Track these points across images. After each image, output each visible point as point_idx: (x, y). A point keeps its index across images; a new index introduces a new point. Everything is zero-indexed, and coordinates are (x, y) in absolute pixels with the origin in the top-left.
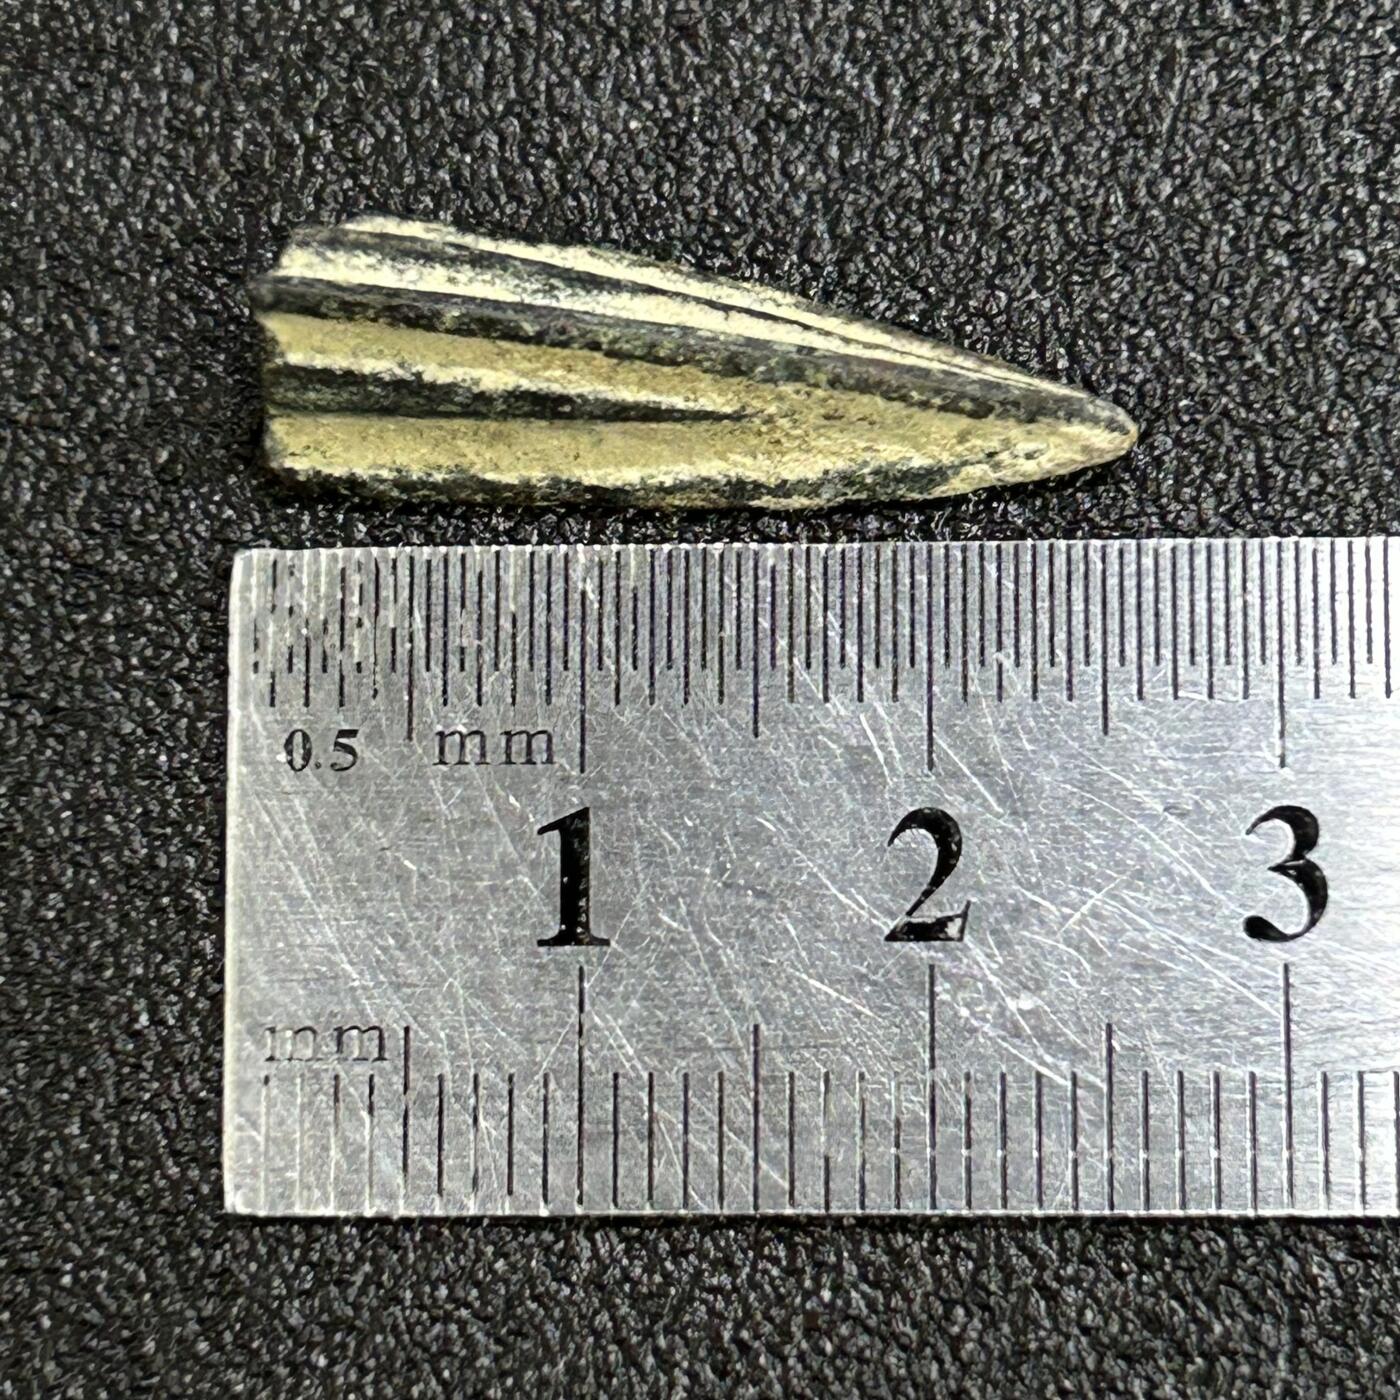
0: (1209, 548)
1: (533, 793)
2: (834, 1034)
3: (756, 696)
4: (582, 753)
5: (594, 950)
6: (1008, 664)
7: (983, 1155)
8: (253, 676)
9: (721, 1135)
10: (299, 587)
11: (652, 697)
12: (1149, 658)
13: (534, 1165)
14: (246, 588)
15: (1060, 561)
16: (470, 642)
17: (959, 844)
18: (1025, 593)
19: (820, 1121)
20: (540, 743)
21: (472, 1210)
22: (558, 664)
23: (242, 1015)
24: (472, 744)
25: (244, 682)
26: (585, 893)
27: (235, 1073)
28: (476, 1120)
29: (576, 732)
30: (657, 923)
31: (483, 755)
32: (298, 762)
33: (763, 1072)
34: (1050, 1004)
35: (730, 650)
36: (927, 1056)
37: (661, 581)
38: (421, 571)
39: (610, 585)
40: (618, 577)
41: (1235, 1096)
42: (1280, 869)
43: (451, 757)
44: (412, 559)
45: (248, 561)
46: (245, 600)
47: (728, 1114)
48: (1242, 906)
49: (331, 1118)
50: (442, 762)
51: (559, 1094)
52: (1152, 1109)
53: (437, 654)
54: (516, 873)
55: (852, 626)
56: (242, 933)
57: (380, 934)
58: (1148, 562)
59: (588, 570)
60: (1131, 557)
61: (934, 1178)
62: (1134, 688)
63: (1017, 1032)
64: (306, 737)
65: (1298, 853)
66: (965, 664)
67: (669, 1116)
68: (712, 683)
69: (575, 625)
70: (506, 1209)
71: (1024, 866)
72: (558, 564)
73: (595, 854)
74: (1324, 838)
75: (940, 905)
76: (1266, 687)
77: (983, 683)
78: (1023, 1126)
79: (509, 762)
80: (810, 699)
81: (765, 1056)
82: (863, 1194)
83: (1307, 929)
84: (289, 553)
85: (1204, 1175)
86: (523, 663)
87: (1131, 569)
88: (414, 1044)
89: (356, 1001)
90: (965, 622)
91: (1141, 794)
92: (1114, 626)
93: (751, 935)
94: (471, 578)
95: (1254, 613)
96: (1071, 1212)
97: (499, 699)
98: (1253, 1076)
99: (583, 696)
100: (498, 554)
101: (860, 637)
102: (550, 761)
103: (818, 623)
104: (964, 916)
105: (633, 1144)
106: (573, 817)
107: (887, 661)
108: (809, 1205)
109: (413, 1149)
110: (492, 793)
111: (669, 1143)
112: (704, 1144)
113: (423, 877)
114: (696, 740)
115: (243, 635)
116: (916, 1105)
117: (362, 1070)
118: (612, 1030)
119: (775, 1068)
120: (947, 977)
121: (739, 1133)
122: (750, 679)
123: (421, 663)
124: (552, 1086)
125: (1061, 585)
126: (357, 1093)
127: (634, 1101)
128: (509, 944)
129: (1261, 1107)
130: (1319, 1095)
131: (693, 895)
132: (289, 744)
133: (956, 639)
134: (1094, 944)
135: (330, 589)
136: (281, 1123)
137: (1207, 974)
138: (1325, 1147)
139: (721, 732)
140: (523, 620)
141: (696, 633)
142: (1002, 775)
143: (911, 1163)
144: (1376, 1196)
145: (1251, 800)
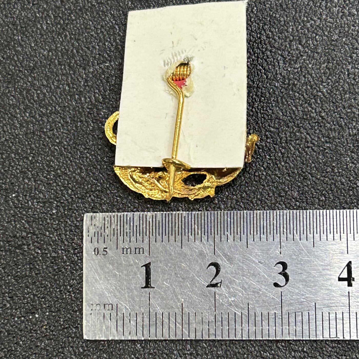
0: (266, 212)
1: (140, 259)
2: (196, 305)
3: (182, 240)
4: (149, 252)
5: (152, 289)
6: (229, 235)
7: (225, 328)
8: (88, 238)
9: (176, 324)
10: (97, 221)
11: (162, 241)
12: (255, 233)
13: (141, 330)
14: (87, 220)
15: (239, 215)
16: (128, 231)
17: (220, 269)
18: (232, 221)
19: (194, 321)
20: (141, 250)
21: (130, 338)
22: (144, 235)
23: (86, 302)
24: (129, 250)
25: (86, 239)
26: (150, 278)
27: (85, 312)
28: (130, 322)
29: (148, 248)
30: (164, 284)
31: (131, 252)
32: (96, 253)
33: (183, 312)
34: (237, 299)
35: (177, 232)
36: (214, 309)
37: (164, 219)
38: (119, 217)
39: (154, 220)
40: (156, 218)
41: (272, 317)
42: (280, 273)
43: (125, 252)
44: (117, 215)
45: (87, 216)
46: (86, 223)
47: (177, 320)
48: (274, 281)
49: (103, 321)
50: (123, 253)
51: (145, 316)
52: (256, 319)
53: (122, 233)
54: (137, 275)
55: (200, 228)
56: (86, 286)
57: (112, 286)
58: (255, 215)
59: (150, 217)
60: (252, 214)
61: (215, 332)
62: (253, 239)
63: (231, 305)
64: (98, 249)
65: (283, 270)
66: (221, 235)
67: (166, 320)
68: (174, 238)
69: (148, 227)
70: (136, 338)
71: (232, 273)
72: (144, 216)
73: (152, 271)
74: (288, 268)
75: (216, 280)
76: (277, 239)
77: (224, 238)
78: (232, 323)
79: (136, 253)
80: (192, 241)
81: (184, 309)
82: (202, 335)
83: (285, 285)
84: (94, 214)
85: (266, 332)
86: (138, 235)
87: (252, 216)
88: (118, 307)
89: (107, 299)
90: (221, 226)
91: (254, 259)
92: (249, 227)
93: (181, 286)
94: (128, 219)
95: (275, 225)
96: (241, 339)
97: (134, 241)
98: (275, 313)
99: (149, 241)
100: (133, 214)
102: (143, 253)
103: (193, 227)
104: (221, 282)
105: (159, 326)
106: (147, 264)
107: (206, 234)
108: (192, 337)
109: (118, 327)
110: (132, 259)
111: (166, 326)
112: (172, 326)
113: (120, 275)
114: (170, 249)
115: (86, 229)
116: (212, 318)
117: (109, 312)
118: (155, 304)
119: (185, 311)
120: (218, 294)
121: (179, 323)
122: (181, 237)
123: (119, 235)
124: (144, 314)
125: (239, 219)
126: (108, 317)
127: (160, 318)
128: (136, 288)
129: (277, 319)
130: (288, 316)
131: (170, 279)
132: (95, 250)
133: (219, 230)
134: (245, 287)
135: (102, 221)
136: (94, 322)
137: (266, 293)
138: (289, 326)
139: (175, 248)
140: (138, 226)
141: (170, 229)
142: (228, 256)
143: (211, 329)
144: (298, 336)
145: (275, 260)
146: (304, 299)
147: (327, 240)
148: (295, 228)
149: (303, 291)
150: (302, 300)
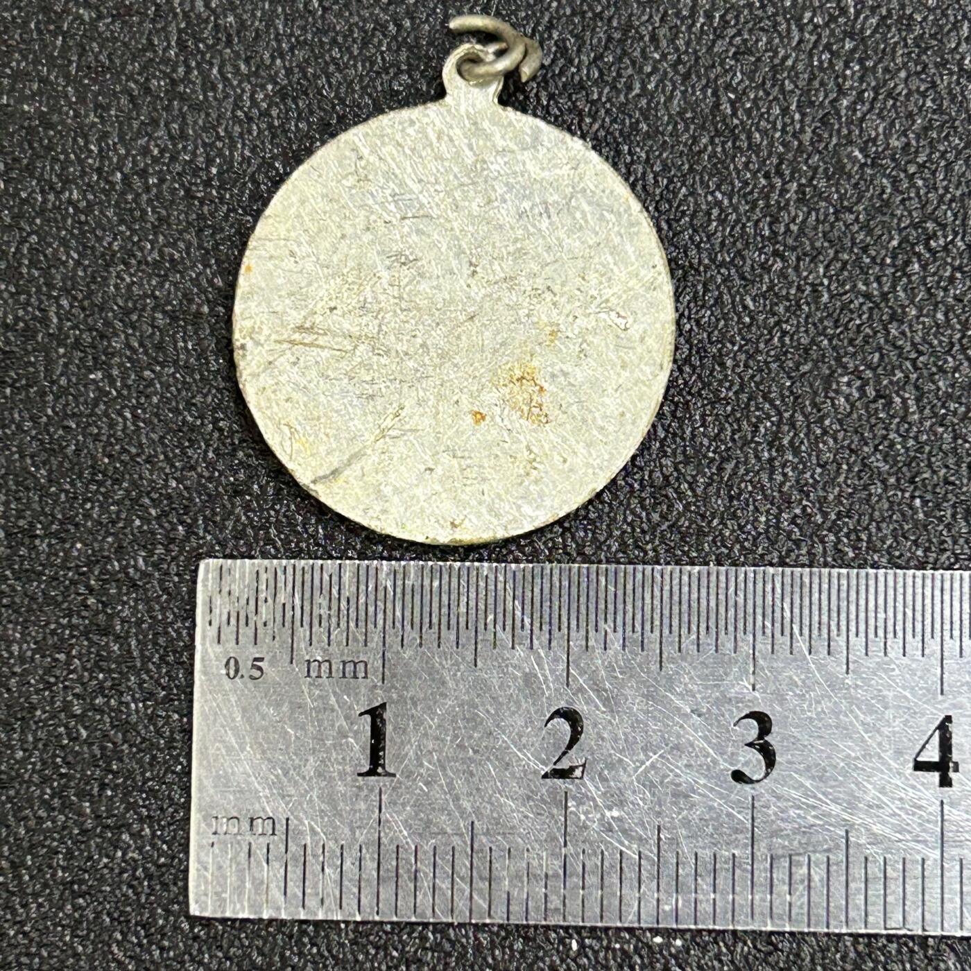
0: (718, 571)
1: (356, 694)
2: (513, 828)
3: (476, 643)
4: (383, 673)
5: (388, 779)
6: (610, 631)
7: (590, 894)
8: (209, 628)
9: (453, 880)
10: (235, 580)
11: (421, 645)
12: (684, 630)
13: (354, 894)
14: (206, 579)
15: (639, 576)
16: (324, 612)
17: (582, 727)
18: (620, 593)
19: (505, 873)
20: (361, 667)
21: (321, 916)
22: (371, 626)
23: (200, 810)
24: (325, 666)
25: (204, 631)
26: (383, 749)
28: (323, 869)
29: (380, 662)
30: (421, 765)
31: (330, 672)
32: (232, 673)
33: (475, 846)
34: (628, 814)
35: (462, 620)
36: (562, 841)
37: (427, 582)
38: (299, 573)
39: (399, 583)
40: (404, 578)
41: (724, 866)
42: (750, 745)
43: (313, 674)
44: (294, 566)
45: (207, 565)
46: (205, 586)
47: (457, 868)
48: (731, 764)
49: (246, 866)
50: (309, 676)
51: (368, 856)
52: (681, 871)
53: (306, 618)
54: (346, 737)
55: (528, 608)
56: (200, 764)
57: (274, 768)
58: (685, 578)
59: (388, 575)
60: (676, 575)
61: (564, 905)
62: (677, 646)
63: (610, 830)
64: (236, 662)
65: (761, 736)
66: (587, 632)
67: (427, 869)
68: (453, 637)
69: (380, 604)
70: (339, 916)
71: (616, 740)
72: (372, 572)
73: (389, 729)
74: (774, 729)
75: (570, 760)
76: (746, 647)
77: (597, 641)
78: (612, 879)
79: (344, 676)
80: (504, 647)
81: (477, 838)
82: (527, 912)
83: (765, 777)
84: (229, 561)
85: (706, 907)
86: (352, 624)
87: (676, 582)
88: (291, 827)
89: (261, 804)
90: (587, 608)
91: (679, 703)
92: (666, 612)
93: (472, 774)
94: (326, 577)
95: (741, 606)
96: (636, 925)
97: (339, 644)
98: (734, 855)
99: (384, 644)
100: (340, 565)
101: (532, 614)
102: (366, 677)
103: (509, 606)
104: (584, 766)
105: (406, 883)
106: (376, 708)
107: (546, 628)
108: (498, 918)
109: (290, 884)
110: (335, 693)
111: (425, 884)
112: (444, 885)
113: (297, 738)
114: (443, 667)
115: (204, 604)
116: (558, 863)
117: (263, 841)
118: (396, 822)
119: (482, 844)
120: (574, 798)
121: (462, 879)
122: (473, 635)
123: (298, 623)
124: (364, 851)
125: (639, 589)
126: (260, 854)
127: (407, 861)
128: (342, 775)
129: (738, 871)
130: (768, 865)
131: (441, 751)
132: (227, 663)
133: (583, 617)
134: (651, 782)
135: (251, 581)
136: (220, 868)
137: (712, 800)
138: (771, 893)
139: (457, 664)
140: (353, 601)
141: (445, 610)
142: (606, 691)
143: (552, 897)
144: (796, 921)
145: (738, 708)
147: (885, 655)
148: (797, 619)
149: (815, 797)
150: (811, 820)
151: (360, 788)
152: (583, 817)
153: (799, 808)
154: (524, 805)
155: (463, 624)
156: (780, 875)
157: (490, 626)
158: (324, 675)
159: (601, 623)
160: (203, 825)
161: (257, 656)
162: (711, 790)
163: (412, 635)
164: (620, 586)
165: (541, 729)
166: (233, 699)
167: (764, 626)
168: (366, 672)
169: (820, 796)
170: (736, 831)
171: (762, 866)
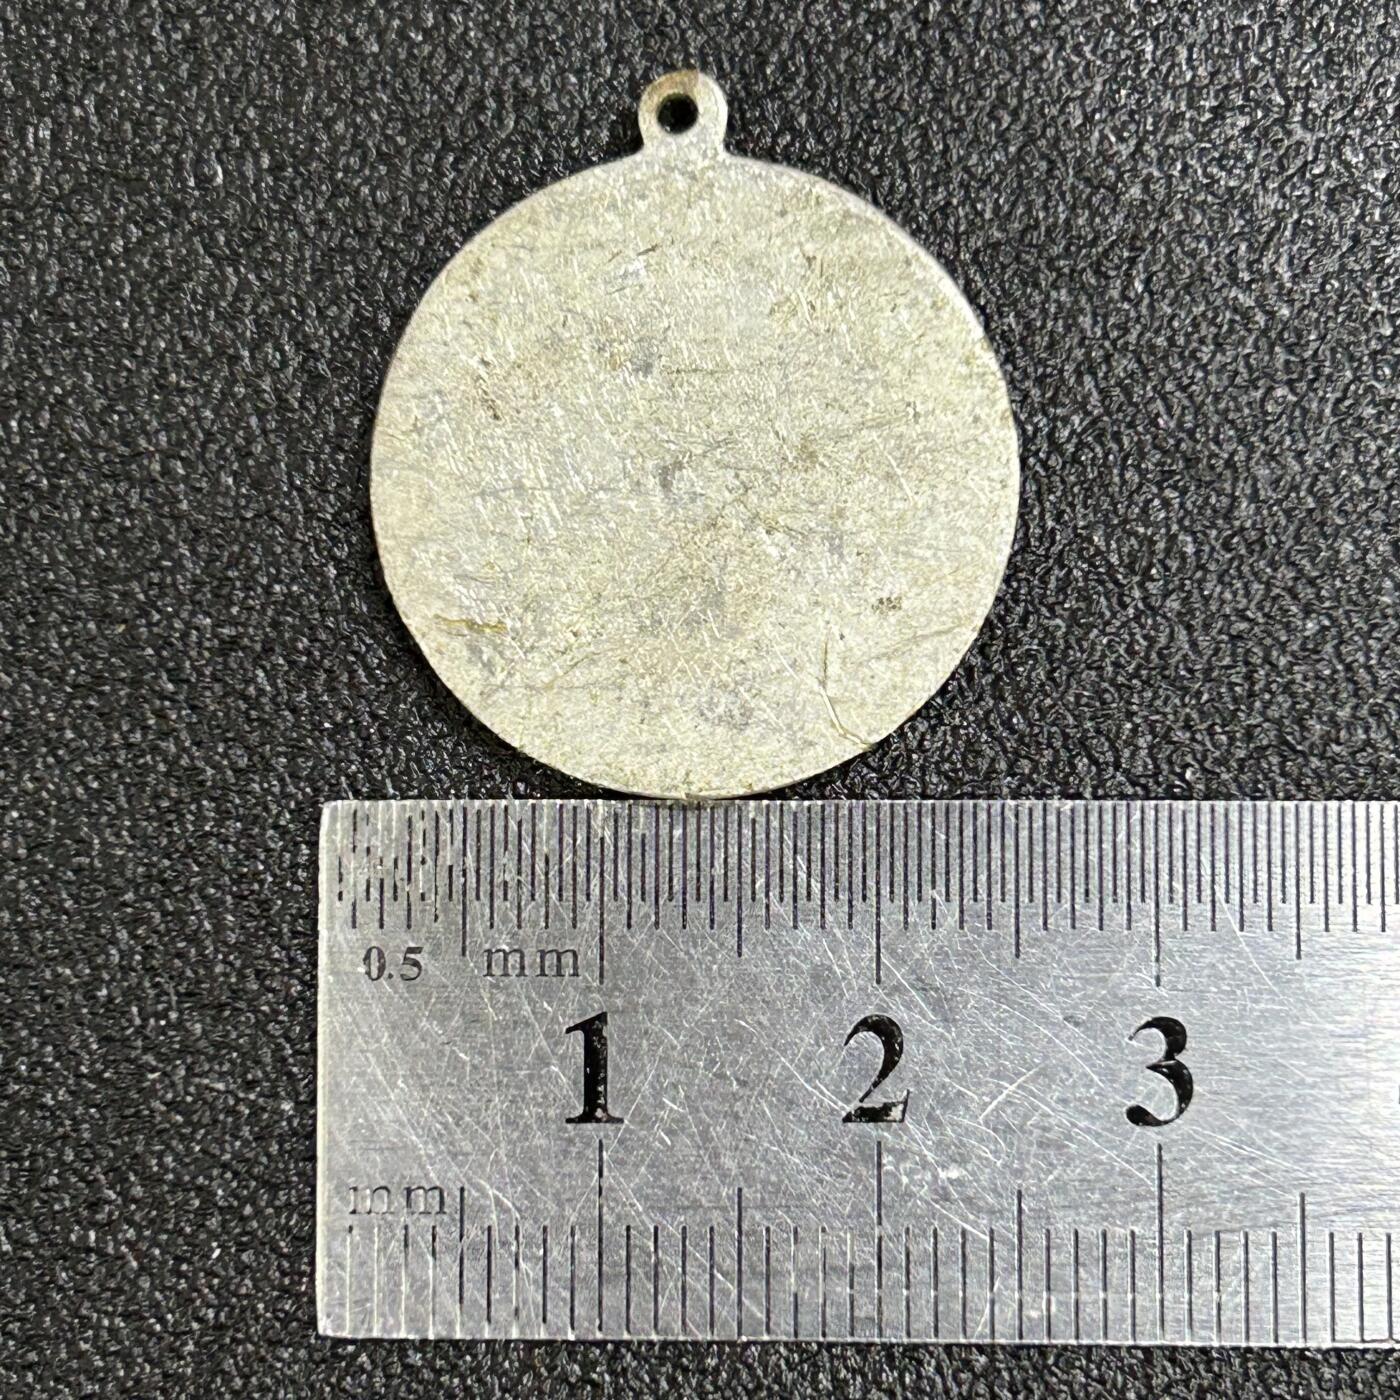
0: (1100, 809)
1: (562, 1000)
2: (800, 1197)
3: (740, 921)
4: (602, 968)
5: (611, 1127)
6: (940, 901)
7: (919, 1295)
8: (338, 904)
9: (712, 1276)
10: (376, 832)
11: (657, 924)
12: (1052, 896)
13: (564, 1300)
14: (332, 831)
15: (983, 816)
16: (511, 877)
17: (901, 1045)
18: (955, 841)
19: (790, 1266)
20: (568, 959)
21: (515, 1334)
22: (581, 897)
23: (329, 1179)
24: (514, 959)
25: (331, 909)
26: (604, 1081)
27: (325, 1224)
28: (517, 1263)
29: (596, 951)
30: (662, 1106)
31: (522, 968)
32: (374, 974)
33: (745, 1227)
34: (973, 1174)
35: (719, 885)
36: (875, 1215)
37: (664, 830)
38: (472, 819)
39: (623, 832)
40: (630, 824)
41: (1118, 1250)
42: (1155, 1068)
43: (497, 971)
44: (465, 810)
45: (334, 811)
46: (331, 840)
47: (718, 1258)
48: (1127, 1097)
49: (402, 1260)
50: (490, 974)
51: (584, 1243)
52: (1054, 1258)
53: (485, 887)
54: (548, 1065)
55: (816, 867)
57: (440, 1112)
58: (1052, 819)
59: (605, 820)
60: (1038, 814)
61: (880, 1312)
62: (1041, 922)
63: (946, 1197)
64: (381, 955)
65: (1169, 1055)
66: (906, 901)
67: (670, 1260)
68: (705, 913)
69: (595, 864)
70: (542, 1335)
71: (952, 1064)
72: (582, 816)
73: (612, 1050)
74: (1190, 1043)
75: (885, 1094)
76: (1145, 922)
77: (920, 915)
78: (951, 1272)
79: (543, 974)
80: (782, 926)
81: (746, 1215)
82: (824, 1324)
83: (1177, 1117)
84: (367, 803)
85: (1092, 1312)
86: (554, 896)
87: (1038, 824)
88: (468, 1201)
89: (422, 1167)
90: (906, 865)
91: (1046, 1006)
92: (1024, 870)
93: (736, 1117)
94: (513, 826)
95: (1136, 859)
96: (988, 1341)
97: (534, 925)
98: (1133, 1234)
99: (602, 923)
100: (534, 807)
101: (823, 876)
102: (576, 974)
103: (789, 864)
104: (905, 1103)
105: (643, 1283)
106: (593, 1020)
107: (844, 897)
108: (783, 1332)
109: (466, 1285)
110: (530, 1000)
111: (671, 1286)
112: (699, 1285)
113: (475, 1067)
114: (691, 957)
115: (330, 869)
116: (867, 1253)
117: (427, 1222)
118: (625, 1191)
119: (755, 1223)
120: (890, 1151)
121: (725, 1274)
122: (735, 908)
123: (471, 895)
124: (578, 1235)
125: (983, 836)
126: (423, 1243)
127: (643, 1249)
128: (543, 1120)
129: (1139, 1259)
130: (1185, 1249)
131: (690, 1084)
132: (367, 958)
133: (899, 879)
134: (1008, 1126)
135: (400, 833)
136: (362, 1264)
137: (1097, 1151)
138: (1190, 1291)
139: (712, 952)
140: (554, 860)
141: (692, 872)
142: (936, 990)
143: (861, 1300)
144: (1229, 1331)
145: (1133, 1012)
146: (1254, 1175)
147: (1355, 930)
148: (1221, 879)
149: (1252, 1144)
150: (1247, 1179)
151: (570, 1141)
152: (905, 1180)
153: (1230, 1161)
154: (816, 1163)
155: (719, 892)
156: (1204, 1259)
157: (761, 895)
158: (513, 973)
159: (927, 887)
160: (336, 1201)
161: (412, 945)
162: (1097, 1136)
163: (643, 909)
164: (954, 832)
165: (839, 1049)
166: (377, 1011)
167: (1171, 890)
168: (575, 967)
169: (1260, 1142)
170: (1138, 1197)
171: (1176, 1250)
